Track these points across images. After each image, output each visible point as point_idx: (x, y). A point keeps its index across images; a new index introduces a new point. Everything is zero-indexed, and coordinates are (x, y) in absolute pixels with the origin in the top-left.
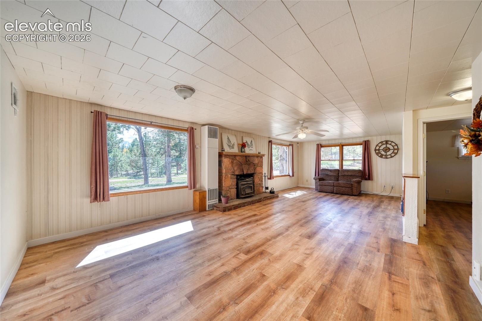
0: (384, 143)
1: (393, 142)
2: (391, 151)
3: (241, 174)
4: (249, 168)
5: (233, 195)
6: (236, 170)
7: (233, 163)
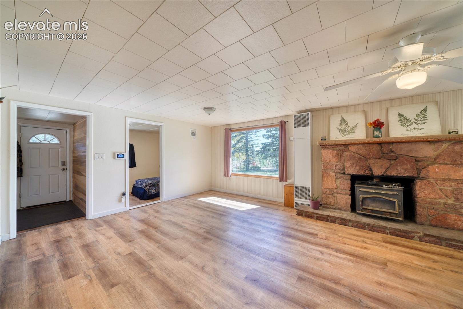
3: (363, 173)
4: (391, 165)
5: (342, 203)
6: (349, 167)
7: (341, 156)
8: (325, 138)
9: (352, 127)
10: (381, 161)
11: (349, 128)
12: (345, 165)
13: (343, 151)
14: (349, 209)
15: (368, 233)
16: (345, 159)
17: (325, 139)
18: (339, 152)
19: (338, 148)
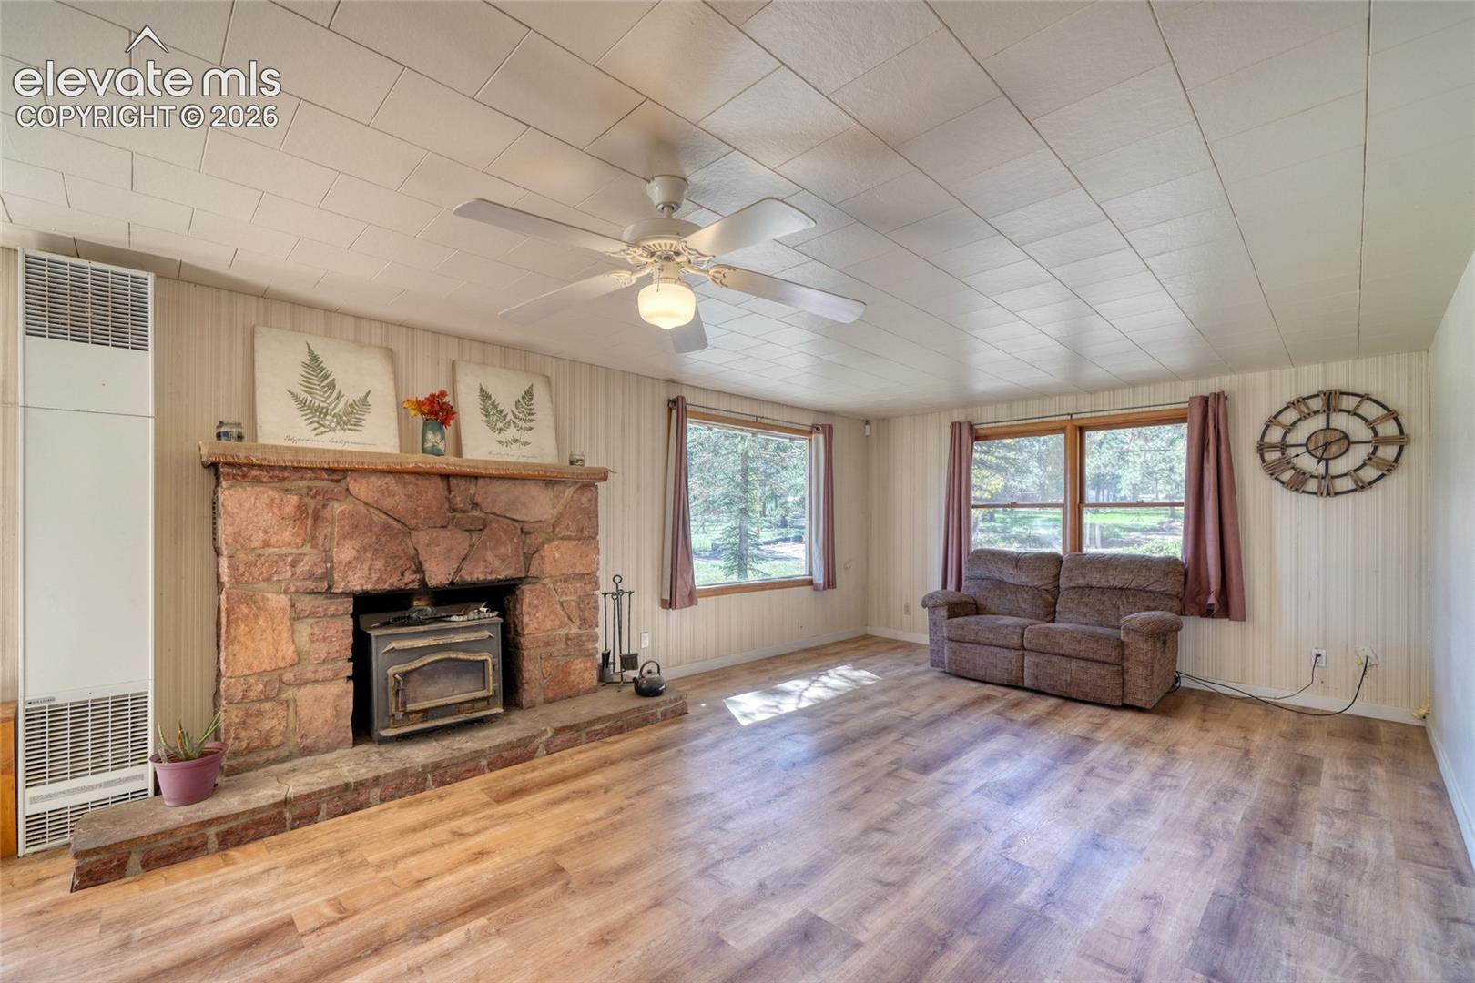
0: (1316, 404)
1: (1369, 399)
2: (1359, 454)
3: (395, 584)
4: (472, 546)
5: (320, 721)
6: (350, 563)
7: (316, 517)
8: (241, 430)
9: (351, 401)
10: (449, 534)
11: (341, 405)
12: (332, 557)
13: (327, 497)
14: (345, 738)
15: (441, 798)
16: (332, 533)
17: (240, 437)
18: (307, 500)
19: (303, 484)
